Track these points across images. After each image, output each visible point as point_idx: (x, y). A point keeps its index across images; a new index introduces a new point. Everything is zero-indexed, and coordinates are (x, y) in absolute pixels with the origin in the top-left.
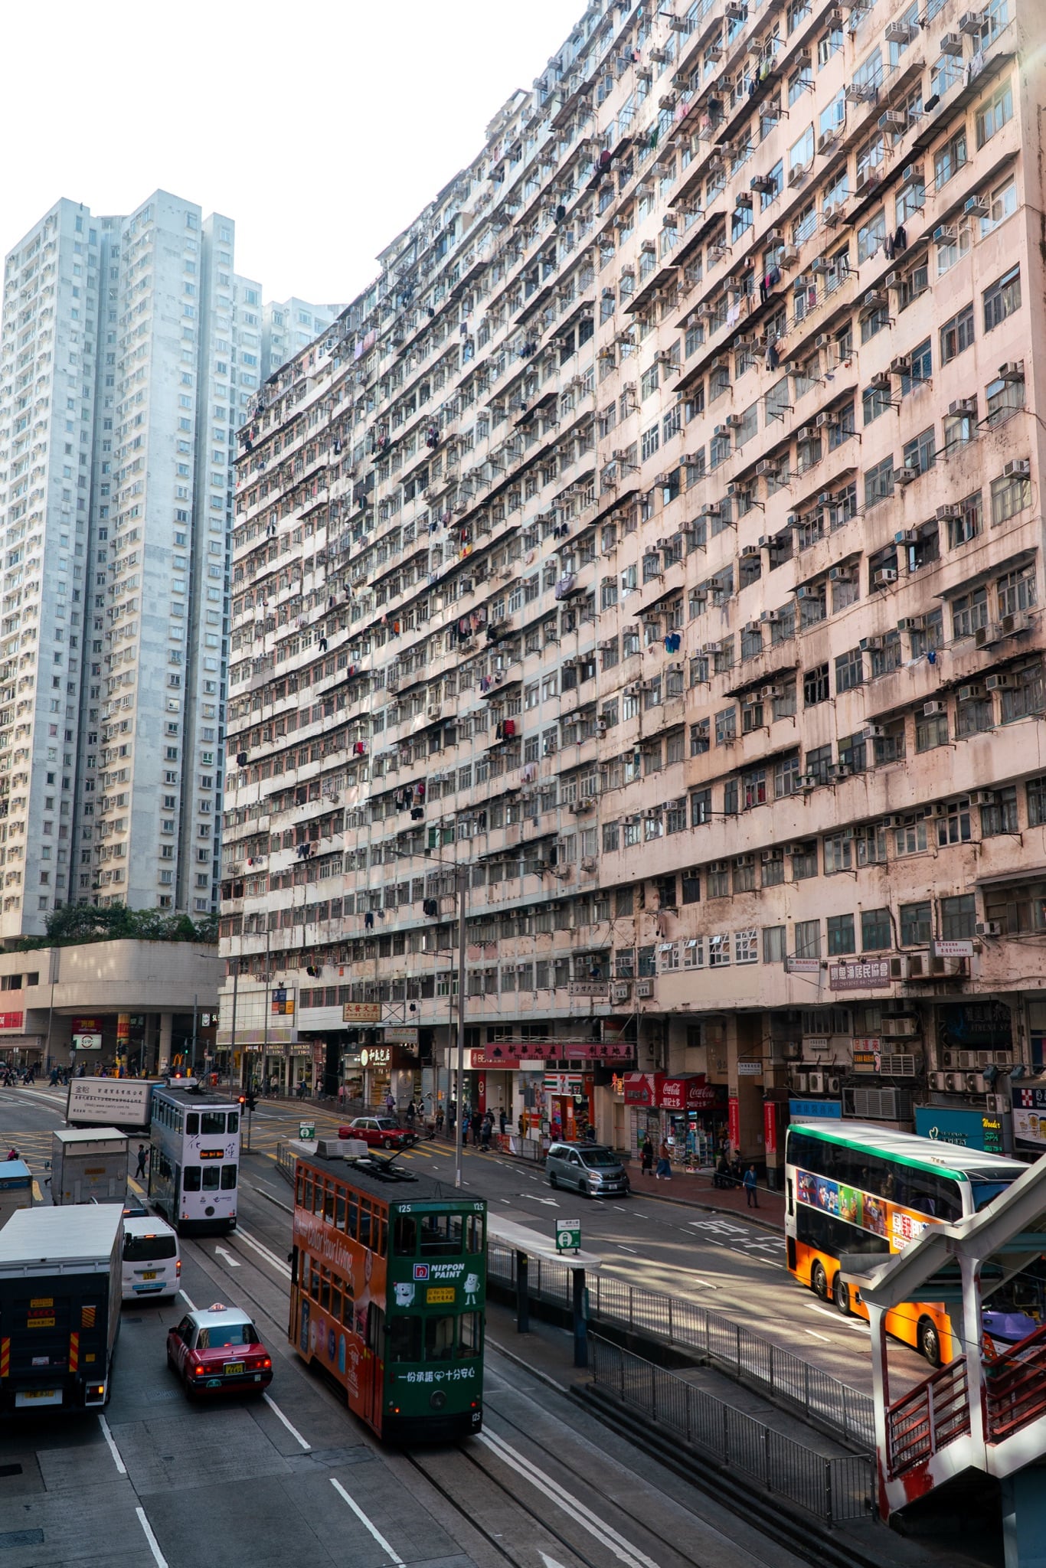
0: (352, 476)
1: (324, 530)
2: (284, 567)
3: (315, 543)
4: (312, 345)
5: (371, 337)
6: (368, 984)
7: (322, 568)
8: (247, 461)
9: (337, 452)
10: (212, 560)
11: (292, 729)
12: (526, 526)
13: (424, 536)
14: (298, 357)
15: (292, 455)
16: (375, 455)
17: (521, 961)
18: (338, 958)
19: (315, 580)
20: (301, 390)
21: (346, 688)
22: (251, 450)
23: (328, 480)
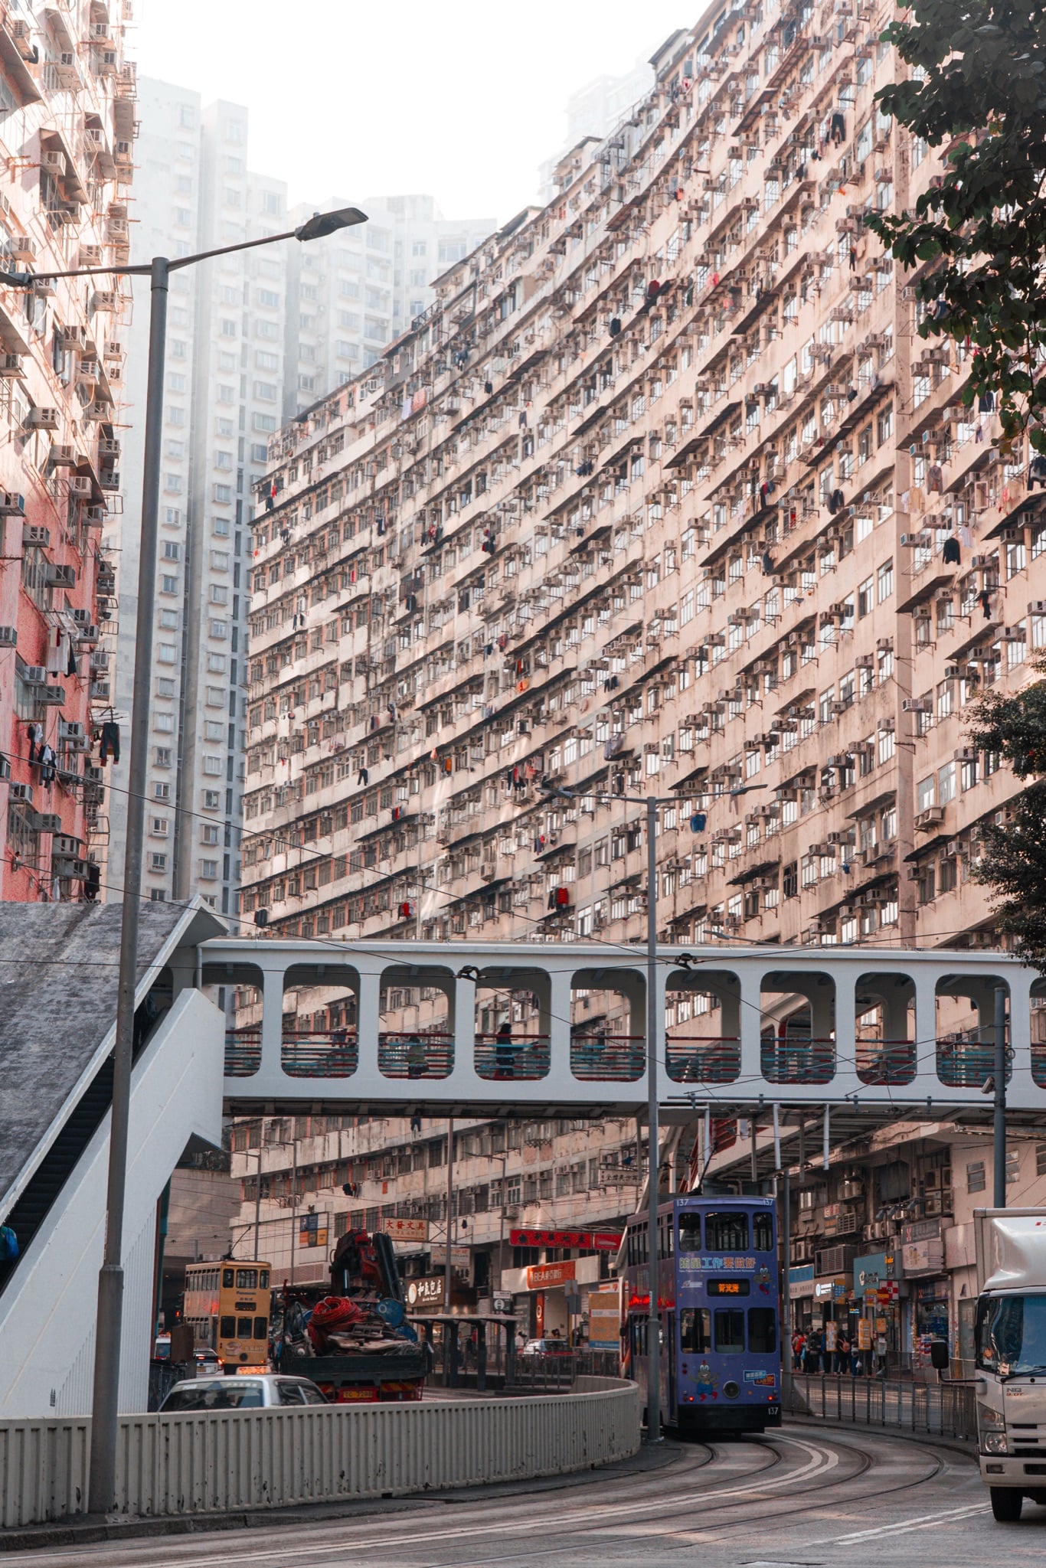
0: (399, 566)
1: (364, 629)
2: (316, 671)
3: (352, 645)
4: (351, 383)
5: (421, 396)
6: (415, 1203)
7: (362, 678)
8: (267, 522)
9: (381, 533)
10: (214, 612)
11: (325, 880)
12: (581, 668)
13: (479, 658)
14: (334, 394)
15: (325, 526)
16: (425, 548)
17: (575, 1160)
18: (380, 1172)
19: (354, 692)
20: (336, 440)
21: (390, 834)
22: (272, 510)
23: (370, 565)
